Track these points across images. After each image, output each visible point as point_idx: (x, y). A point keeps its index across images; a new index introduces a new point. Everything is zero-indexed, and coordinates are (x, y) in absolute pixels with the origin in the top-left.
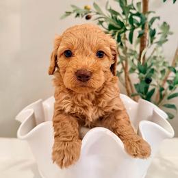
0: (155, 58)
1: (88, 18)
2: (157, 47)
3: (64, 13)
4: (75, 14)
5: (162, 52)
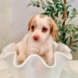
0: (70, 25)
1: (38, 6)
3: (28, 4)
5: (73, 22)
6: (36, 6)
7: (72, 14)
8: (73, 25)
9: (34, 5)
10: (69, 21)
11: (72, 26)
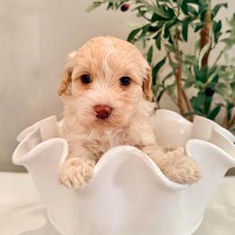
0: (223, 68)
1: (124, 8)
2: (225, 49)
3: (91, 3)
4: (107, 4)
6: (117, 8)
7: (228, 31)
8: (231, 67)
9: (111, 4)
10: (222, 52)
11: (228, 70)
